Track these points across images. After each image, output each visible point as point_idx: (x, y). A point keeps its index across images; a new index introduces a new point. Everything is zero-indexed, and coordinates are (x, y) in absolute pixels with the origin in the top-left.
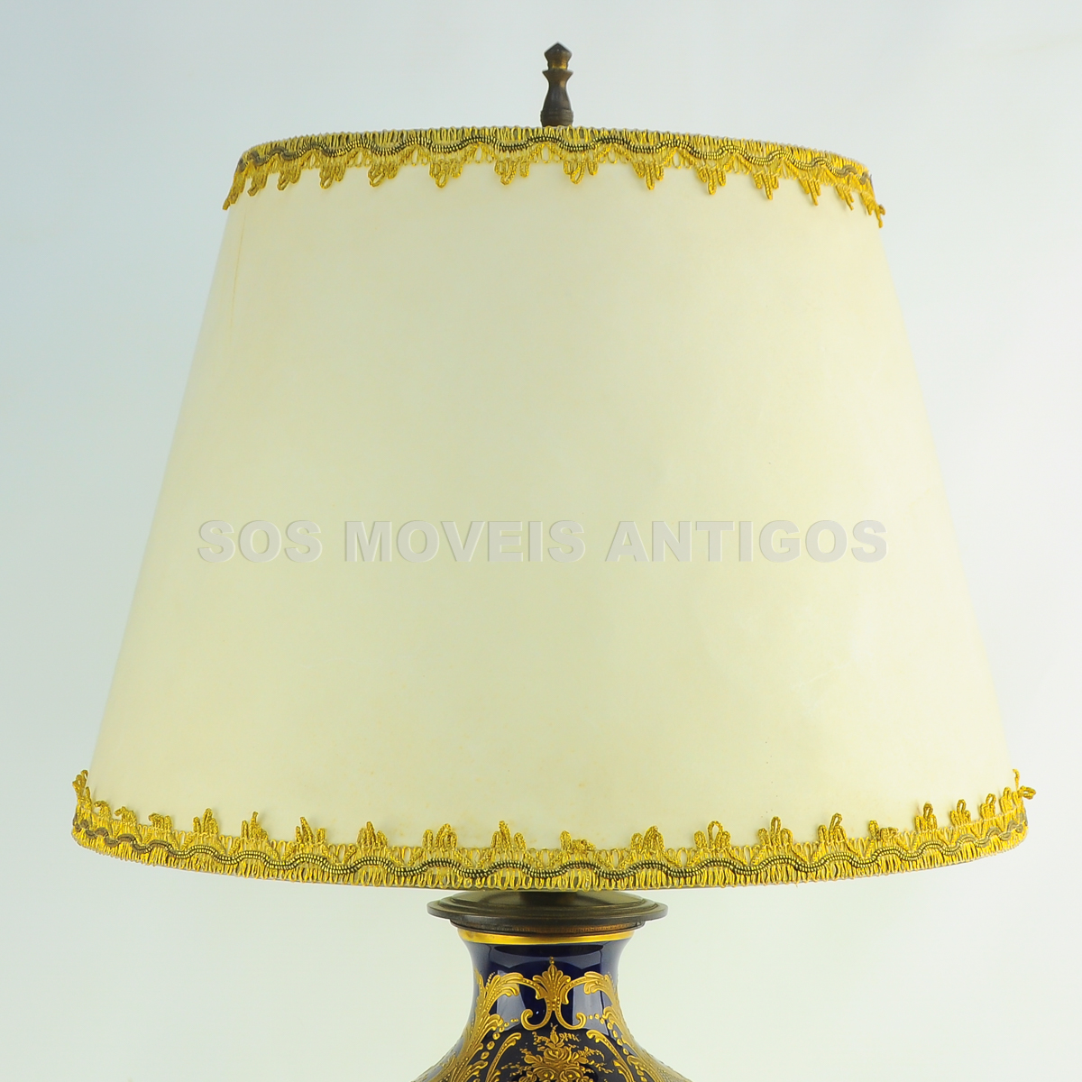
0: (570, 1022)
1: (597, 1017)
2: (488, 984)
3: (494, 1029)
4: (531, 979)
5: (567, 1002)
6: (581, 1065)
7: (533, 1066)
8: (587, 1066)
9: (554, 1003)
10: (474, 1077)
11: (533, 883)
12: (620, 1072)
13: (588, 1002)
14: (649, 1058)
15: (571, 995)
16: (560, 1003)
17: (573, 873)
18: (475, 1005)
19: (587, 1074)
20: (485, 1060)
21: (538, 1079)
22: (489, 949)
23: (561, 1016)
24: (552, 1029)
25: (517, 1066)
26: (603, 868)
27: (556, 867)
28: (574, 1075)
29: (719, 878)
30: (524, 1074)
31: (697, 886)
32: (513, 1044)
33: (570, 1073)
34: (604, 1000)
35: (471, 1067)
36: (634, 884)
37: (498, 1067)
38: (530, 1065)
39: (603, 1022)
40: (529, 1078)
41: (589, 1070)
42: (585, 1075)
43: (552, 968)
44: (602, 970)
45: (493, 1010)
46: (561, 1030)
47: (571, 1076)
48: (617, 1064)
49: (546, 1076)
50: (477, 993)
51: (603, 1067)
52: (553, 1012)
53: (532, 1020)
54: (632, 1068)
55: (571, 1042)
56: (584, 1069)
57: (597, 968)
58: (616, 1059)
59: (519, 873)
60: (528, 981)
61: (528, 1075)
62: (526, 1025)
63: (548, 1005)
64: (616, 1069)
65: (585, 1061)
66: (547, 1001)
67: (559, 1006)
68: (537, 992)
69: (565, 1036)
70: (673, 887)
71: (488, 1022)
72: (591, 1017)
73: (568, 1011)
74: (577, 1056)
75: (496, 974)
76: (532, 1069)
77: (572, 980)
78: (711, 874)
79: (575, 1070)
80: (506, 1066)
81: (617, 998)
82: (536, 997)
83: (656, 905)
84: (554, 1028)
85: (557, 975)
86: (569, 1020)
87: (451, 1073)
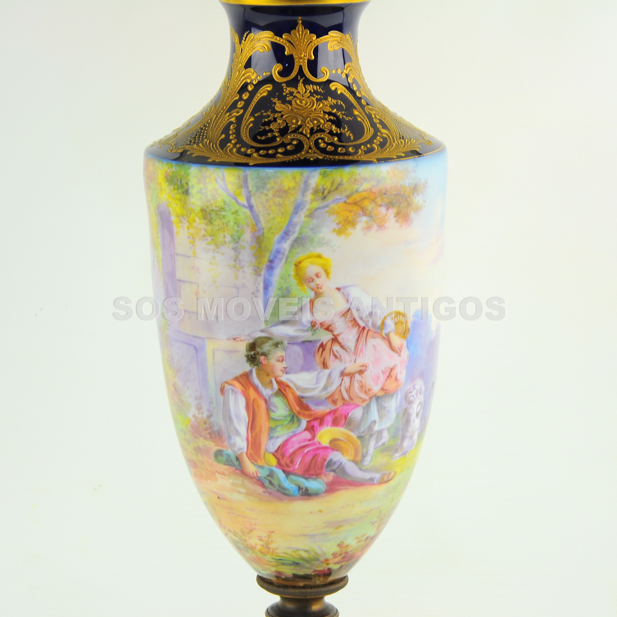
0: (315, 75)
1: (339, 71)
2: (243, 42)
3: (249, 81)
4: (282, 37)
5: (313, 57)
6: (324, 112)
7: (283, 113)
8: (330, 114)
9: (301, 58)
10: (231, 123)
12: (359, 119)
13: (331, 57)
14: (384, 110)
15: (316, 51)
16: (306, 58)
18: (232, 60)
19: (330, 120)
20: (240, 108)
21: (287, 124)
22: (243, 10)
23: (307, 70)
24: (299, 81)
25: (269, 113)
28: (318, 121)
30: (275, 120)
32: (265, 94)
33: (315, 119)
34: (345, 57)
35: (228, 114)
37: (252, 114)
38: (280, 112)
39: (344, 76)
40: (279, 124)
41: (332, 117)
42: (328, 121)
43: (300, 27)
44: (345, 28)
45: (248, 65)
46: (307, 82)
47: (316, 122)
48: (356, 113)
49: (294, 121)
50: (234, 50)
51: (344, 114)
52: (301, 67)
53: (280, 73)
54: (369, 117)
55: (316, 92)
56: (327, 116)
57: (339, 28)
58: (355, 108)
60: (278, 38)
61: (279, 121)
62: (277, 78)
63: (296, 60)
64: (355, 117)
65: (328, 109)
66: (295, 57)
67: (306, 61)
68: (286, 48)
69: (310, 88)
71: (243, 75)
72: (334, 72)
73: (313, 66)
74: (321, 105)
75: (251, 32)
76: (282, 116)
77: (317, 38)
79: (320, 117)
80: (259, 114)
81: (356, 56)
82: (286, 53)
84: (301, 80)
85: (304, 33)
87: (211, 120)
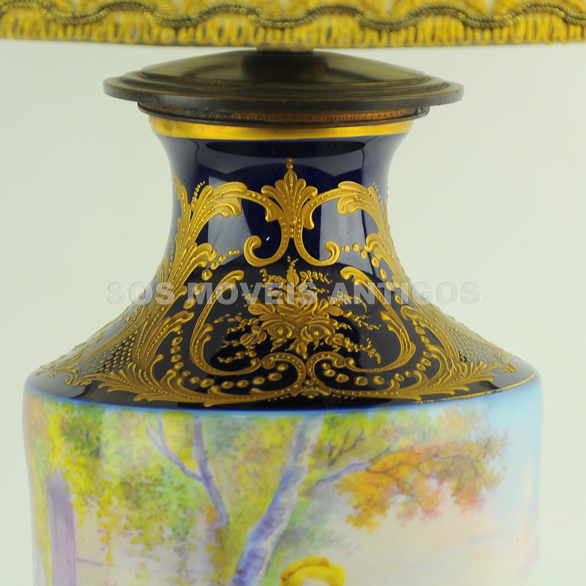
0: (316, 254)
1: (357, 248)
2: (194, 199)
3: (204, 264)
4: (260, 193)
5: (313, 225)
6: (332, 317)
7: (261, 318)
8: (341, 319)
9: (292, 226)
10: (174, 335)
11: (265, 37)
12: (391, 329)
13: (343, 225)
14: (432, 311)
15: (317, 215)
16: (301, 227)
17: (325, 22)
18: (175, 230)
19: (341, 331)
20: (190, 310)
21: (269, 337)
22: (195, 147)
23: (302, 246)
24: (289, 264)
25: (238, 318)
26: (369, 15)
27: (300, 12)
28: (322, 332)
29: (543, 30)
30: (248, 329)
31: (510, 41)
33: (316, 329)
34: (366, 224)
35: (169, 320)
36: (416, 39)
37: (209, 320)
38: (257, 317)
39: (364, 256)
40: (255, 337)
41: (344, 326)
42: (337, 332)
43: (291, 176)
44: (366, 177)
45: (202, 238)
46: (302, 266)
47: (317, 333)
48: (385, 317)
49: (281, 332)
50: (178, 212)
51: (365, 320)
52: (292, 241)
53: (258, 252)
54: (408, 324)
55: (318, 283)
56: (336, 323)
57: (357, 176)
58: (384, 310)
59: (244, 22)
60: (254, 194)
61: (254, 332)
62: (252, 259)
63: (284, 230)
64: (384, 324)
65: (338, 312)
66: (282, 224)
67: (301, 231)
68: (268, 210)
69: (308, 275)
70: (474, 43)
71: (195, 255)
72: (348, 249)
73: (312, 239)
74: (326, 305)
75: (207, 184)
76: (260, 323)
77: (319, 193)
78: (531, 25)
79: (324, 325)
80: (221, 319)
81: (386, 222)
82: (267, 218)
83: (445, 85)
84: (293, 264)
85: (298, 185)
86: (315, 251)
87: (139, 329)
